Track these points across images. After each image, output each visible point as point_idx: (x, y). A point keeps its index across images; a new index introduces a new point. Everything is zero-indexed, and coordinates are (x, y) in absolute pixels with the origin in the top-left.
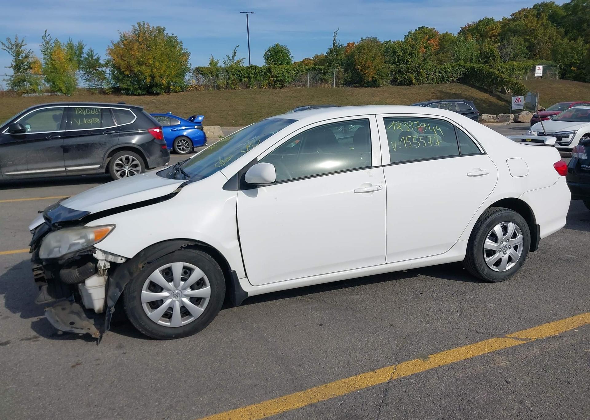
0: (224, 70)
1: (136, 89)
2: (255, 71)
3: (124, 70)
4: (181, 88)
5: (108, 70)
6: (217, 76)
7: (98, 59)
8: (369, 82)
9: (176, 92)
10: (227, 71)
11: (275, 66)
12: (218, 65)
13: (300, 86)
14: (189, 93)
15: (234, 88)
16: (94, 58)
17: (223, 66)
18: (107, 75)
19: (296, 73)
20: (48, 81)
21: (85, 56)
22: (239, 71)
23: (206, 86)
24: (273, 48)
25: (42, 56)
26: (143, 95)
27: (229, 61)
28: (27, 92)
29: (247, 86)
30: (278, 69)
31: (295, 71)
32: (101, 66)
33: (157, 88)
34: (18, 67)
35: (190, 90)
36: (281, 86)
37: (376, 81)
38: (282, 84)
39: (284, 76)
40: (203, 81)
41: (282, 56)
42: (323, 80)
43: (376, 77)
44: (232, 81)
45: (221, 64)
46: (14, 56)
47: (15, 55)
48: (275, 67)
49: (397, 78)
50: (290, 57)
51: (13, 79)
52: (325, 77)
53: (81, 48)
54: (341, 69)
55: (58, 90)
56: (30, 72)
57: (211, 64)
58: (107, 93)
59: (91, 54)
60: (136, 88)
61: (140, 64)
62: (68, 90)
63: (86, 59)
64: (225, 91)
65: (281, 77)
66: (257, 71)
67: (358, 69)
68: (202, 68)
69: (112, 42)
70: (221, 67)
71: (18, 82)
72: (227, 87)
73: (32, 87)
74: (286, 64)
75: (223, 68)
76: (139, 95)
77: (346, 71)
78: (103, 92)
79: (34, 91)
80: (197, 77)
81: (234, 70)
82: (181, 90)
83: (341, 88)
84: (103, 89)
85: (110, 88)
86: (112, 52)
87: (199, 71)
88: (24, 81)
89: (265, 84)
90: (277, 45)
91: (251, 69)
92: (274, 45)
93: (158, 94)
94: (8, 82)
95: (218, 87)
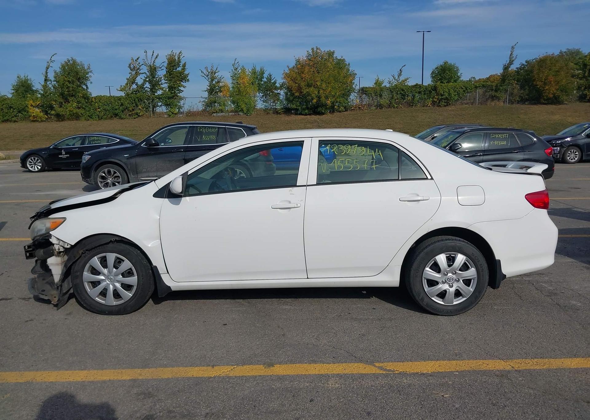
0: (388, 89)
1: (304, 109)
2: (420, 89)
3: (295, 91)
4: (345, 107)
5: (282, 92)
6: (381, 96)
7: (275, 83)
8: (548, 99)
9: (340, 112)
10: (391, 90)
11: (441, 84)
12: (383, 85)
13: (467, 103)
14: (353, 112)
15: (397, 107)
16: (272, 82)
17: (388, 85)
18: (281, 97)
19: (464, 91)
20: (233, 102)
21: (265, 80)
22: (403, 90)
23: (369, 105)
24: (441, 66)
25: (231, 81)
26: (310, 114)
27: (394, 80)
28: (217, 112)
29: (411, 104)
30: (444, 88)
31: (462, 89)
32: (276, 88)
33: (322, 108)
34: (212, 90)
35: (353, 109)
36: (446, 104)
37: (559, 97)
38: (448, 102)
39: (450, 94)
40: (366, 100)
41: (449, 74)
42: (493, 98)
43: (558, 93)
44: (395, 100)
45: (386, 84)
46: (209, 82)
47: (210, 80)
48: (441, 86)
49: (586, 94)
50: (459, 74)
51: (206, 100)
52: (496, 94)
53: (262, 73)
54: (517, 86)
55: (241, 111)
56: (220, 94)
57: (376, 84)
58: (279, 113)
59: (269, 79)
60: (303, 108)
61: (309, 86)
62: (248, 110)
63: (265, 82)
64: (387, 110)
65: (447, 95)
66: (422, 89)
67: (538, 85)
68: (367, 88)
69: (288, 67)
70: (385, 86)
71: (210, 104)
72: (390, 106)
73: (220, 108)
74: (453, 82)
75: (387, 88)
76: (306, 115)
77: (522, 87)
78: (276, 112)
79: (222, 111)
80: (361, 96)
81: (398, 89)
82: (344, 110)
83: (514, 106)
84: (276, 109)
85: (282, 109)
86: (287, 76)
87: (363, 91)
88: (215, 102)
89: (429, 102)
90: (446, 63)
91: (416, 88)
92: (441, 63)
93: (323, 114)
94: (203, 104)
95: (380, 106)
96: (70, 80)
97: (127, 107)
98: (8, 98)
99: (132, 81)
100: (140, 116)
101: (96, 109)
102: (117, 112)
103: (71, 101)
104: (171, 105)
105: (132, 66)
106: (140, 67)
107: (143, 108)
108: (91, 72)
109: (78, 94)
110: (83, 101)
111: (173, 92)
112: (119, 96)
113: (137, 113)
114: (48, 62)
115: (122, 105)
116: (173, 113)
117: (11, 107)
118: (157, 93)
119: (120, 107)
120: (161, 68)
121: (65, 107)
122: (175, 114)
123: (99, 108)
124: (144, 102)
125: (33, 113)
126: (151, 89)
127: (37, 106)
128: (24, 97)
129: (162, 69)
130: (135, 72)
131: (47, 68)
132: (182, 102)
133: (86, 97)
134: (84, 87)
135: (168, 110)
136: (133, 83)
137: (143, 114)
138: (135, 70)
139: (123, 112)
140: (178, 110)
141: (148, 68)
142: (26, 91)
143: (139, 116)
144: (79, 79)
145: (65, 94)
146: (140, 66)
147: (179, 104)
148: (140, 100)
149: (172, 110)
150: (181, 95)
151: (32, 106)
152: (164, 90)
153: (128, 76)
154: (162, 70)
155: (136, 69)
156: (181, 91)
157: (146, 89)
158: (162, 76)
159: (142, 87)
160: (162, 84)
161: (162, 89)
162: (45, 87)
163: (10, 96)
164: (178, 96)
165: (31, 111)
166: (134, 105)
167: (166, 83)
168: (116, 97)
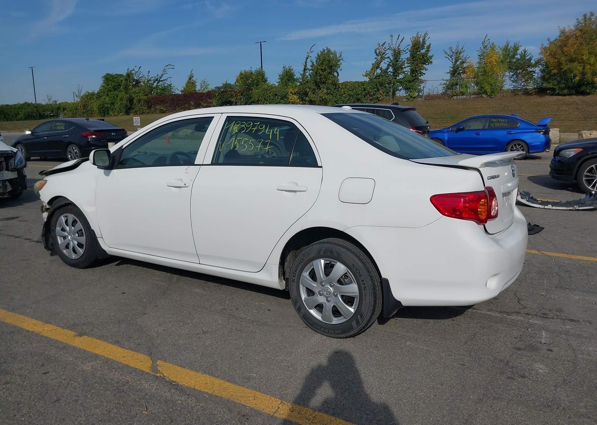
1: (563, 89)
3: (552, 68)
5: (537, 70)
7: (530, 59)
16: (527, 58)
18: (536, 76)
20: (477, 84)
21: (518, 56)
25: (478, 60)
26: (570, 95)
28: (457, 95)
32: (530, 65)
33: (586, 87)
34: (454, 72)
46: (453, 63)
47: (454, 60)
51: (448, 83)
53: (516, 49)
55: (484, 93)
56: (463, 76)
58: (531, 93)
59: (524, 55)
60: (561, 87)
61: (572, 61)
62: (492, 92)
63: (518, 59)
69: (549, 40)
71: (451, 86)
73: (462, 90)
76: (565, 95)
78: (527, 93)
79: (463, 94)
84: (527, 89)
85: (535, 89)
86: (545, 50)
88: (457, 84)
93: (589, 94)
94: (443, 86)
96: (323, 68)
97: (368, 92)
98: (275, 87)
99: (377, 66)
100: (380, 100)
101: (342, 95)
102: (359, 97)
103: (322, 88)
104: (411, 89)
105: (378, 51)
106: (386, 52)
107: (383, 93)
108: (342, 59)
109: (328, 81)
110: (332, 87)
111: (414, 75)
112: (363, 82)
113: (378, 97)
114: (308, 53)
115: (365, 90)
116: (411, 97)
117: (276, 95)
118: (399, 77)
119: (362, 92)
120: (405, 51)
121: (317, 94)
122: (414, 98)
123: (344, 94)
124: (385, 87)
125: (292, 99)
126: (394, 73)
127: (295, 94)
128: (286, 85)
129: (406, 52)
130: (380, 57)
131: (307, 58)
132: (422, 85)
133: (335, 84)
134: (336, 74)
135: (407, 94)
136: (377, 68)
137: (383, 99)
138: (381, 55)
139: (365, 97)
140: (417, 94)
141: (392, 52)
142: (289, 80)
143: (379, 100)
144: (331, 67)
145: (317, 81)
146: (386, 51)
147: (419, 88)
148: (382, 85)
149: (411, 94)
150: (422, 78)
151: (291, 93)
152: (406, 74)
153: (374, 61)
154: (406, 53)
155: (381, 54)
156: (423, 74)
157: (389, 73)
158: (405, 60)
159: (385, 71)
160: (405, 68)
161: (404, 73)
162: (303, 75)
163: (277, 84)
164: (418, 79)
165: (290, 97)
166: (376, 89)
167: (408, 66)
168: (361, 82)
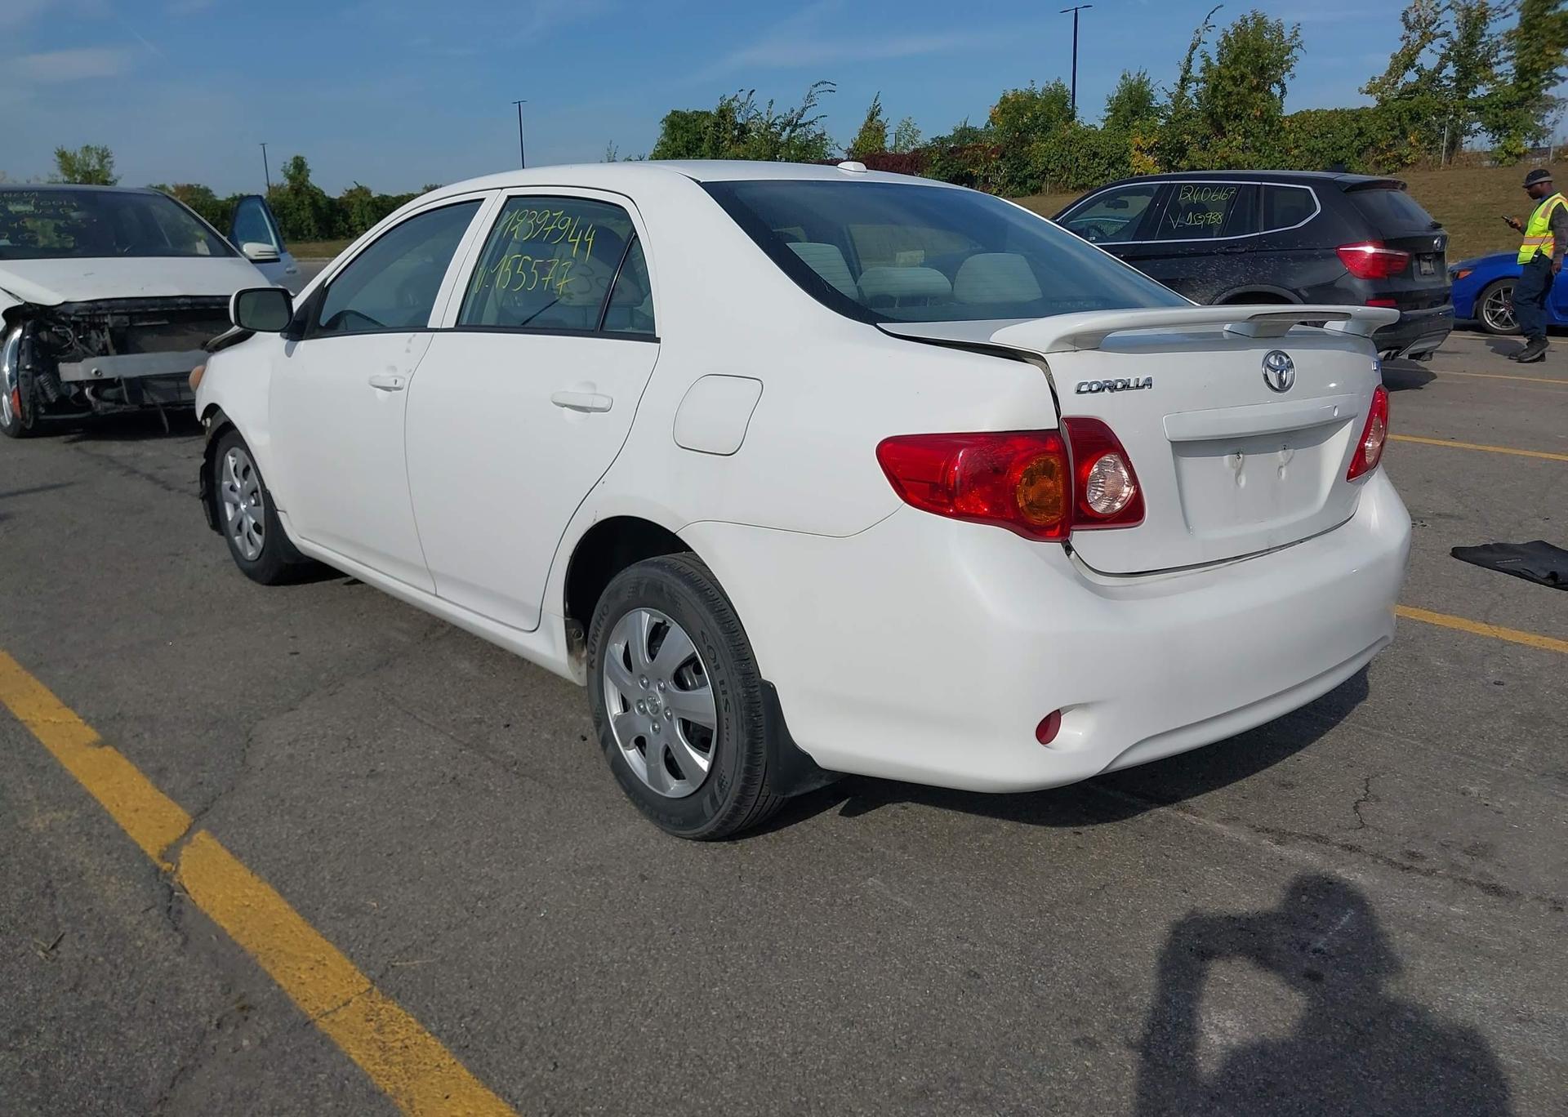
96: (1237, 74)
97: (1372, 139)
98: (1096, 133)
99: (1407, 61)
100: (1409, 165)
101: (1288, 152)
102: (1341, 155)
103: (1229, 131)
104: (1510, 128)
105: (1412, 17)
106: (1440, 17)
107: (1420, 141)
108: (1299, 45)
109: (1249, 111)
110: (1258, 128)
111: (1526, 85)
112: (1357, 110)
113: (1401, 155)
114: (1197, 32)
115: (1361, 133)
116: (1509, 154)
117: (1095, 155)
118: (1475, 93)
119: (1353, 141)
120: (1505, 11)
121: (1212, 150)
122: (1518, 156)
123: (1296, 147)
124: (1427, 125)
125: (1139, 167)
126: (1458, 81)
127: (1150, 151)
128: (1126, 127)
129: (1507, 13)
130: (1419, 33)
131: (1194, 48)
132: (1551, 116)
133: (1270, 120)
134: (1276, 90)
135: (1497, 145)
136: (1406, 68)
137: (1418, 160)
138: (1420, 27)
139: (1359, 155)
140: (1530, 144)
141: (1460, 16)
142: (1134, 113)
143: (1404, 165)
144: (1261, 70)
145: (1217, 113)
146: (1439, 13)
147: (1540, 124)
148: (1415, 117)
149: (1511, 145)
150: (1552, 92)
151: (1139, 148)
152: (1497, 82)
153: (1398, 48)
154: (1507, 16)
155: (1424, 25)
156: (1559, 78)
157: (1445, 82)
158: (1500, 38)
159: (1432, 78)
160: (1499, 63)
161: (1492, 79)
162: (1178, 99)
163: (1100, 126)
164: (1540, 98)
165: (1134, 161)
166: (1397, 132)
167: (1507, 59)
168: (1351, 112)
